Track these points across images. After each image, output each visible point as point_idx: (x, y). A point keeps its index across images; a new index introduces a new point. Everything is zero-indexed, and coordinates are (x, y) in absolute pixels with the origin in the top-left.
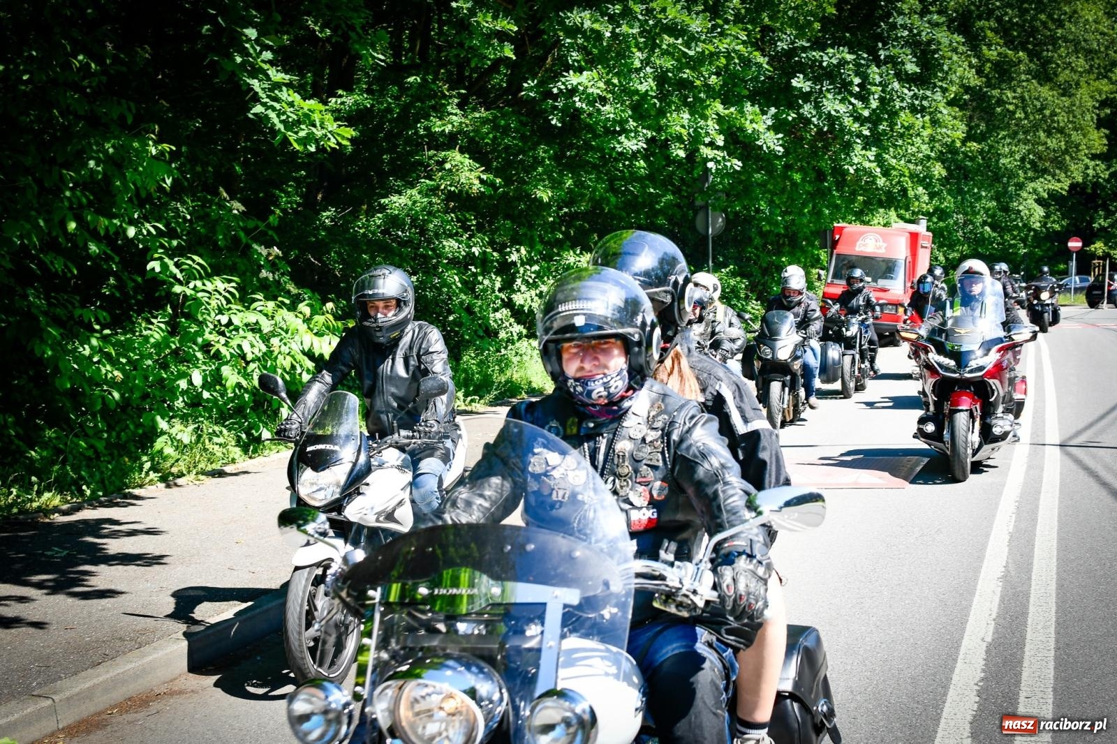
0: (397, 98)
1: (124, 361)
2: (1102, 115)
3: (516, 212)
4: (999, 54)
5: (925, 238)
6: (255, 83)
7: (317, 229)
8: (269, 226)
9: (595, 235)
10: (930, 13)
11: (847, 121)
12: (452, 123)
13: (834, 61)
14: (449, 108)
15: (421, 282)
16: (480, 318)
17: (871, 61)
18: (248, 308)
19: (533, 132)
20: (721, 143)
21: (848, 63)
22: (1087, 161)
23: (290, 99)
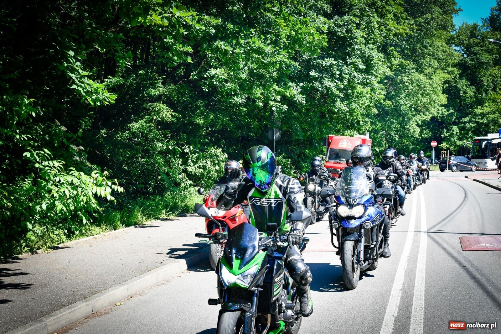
0: (134, 80)
1: (12, 198)
2: (445, 87)
3: (188, 130)
4: (399, 61)
5: (368, 141)
6: (73, 76)
7: (99, 138)
8: (78, 136)
9: (224, 141)
10: (369, 43)
11: (334, 90)
12: (159, 91)
13: (328, 64)
14: (158, 85)
15: (146, 162)
16: (172, 178)
17: (344, 64)
18: (68, 174)
19: (195, 94)
20: (279, 100)
21: (334, 65)
22: (438, 107)
23: (89, 82)
